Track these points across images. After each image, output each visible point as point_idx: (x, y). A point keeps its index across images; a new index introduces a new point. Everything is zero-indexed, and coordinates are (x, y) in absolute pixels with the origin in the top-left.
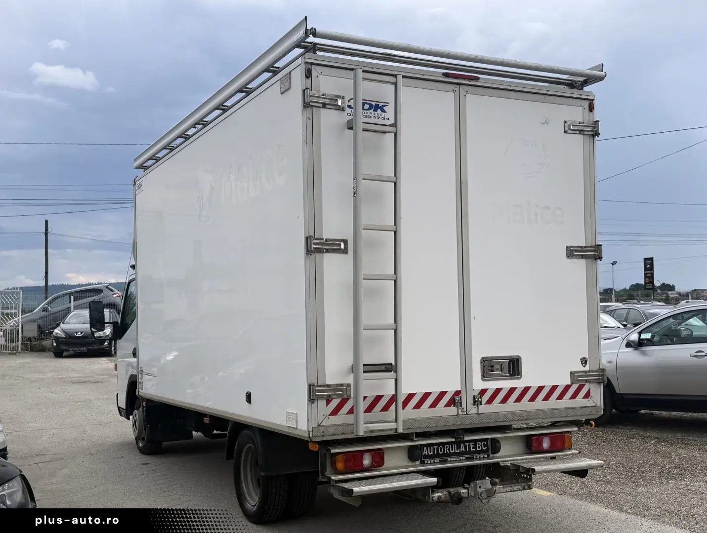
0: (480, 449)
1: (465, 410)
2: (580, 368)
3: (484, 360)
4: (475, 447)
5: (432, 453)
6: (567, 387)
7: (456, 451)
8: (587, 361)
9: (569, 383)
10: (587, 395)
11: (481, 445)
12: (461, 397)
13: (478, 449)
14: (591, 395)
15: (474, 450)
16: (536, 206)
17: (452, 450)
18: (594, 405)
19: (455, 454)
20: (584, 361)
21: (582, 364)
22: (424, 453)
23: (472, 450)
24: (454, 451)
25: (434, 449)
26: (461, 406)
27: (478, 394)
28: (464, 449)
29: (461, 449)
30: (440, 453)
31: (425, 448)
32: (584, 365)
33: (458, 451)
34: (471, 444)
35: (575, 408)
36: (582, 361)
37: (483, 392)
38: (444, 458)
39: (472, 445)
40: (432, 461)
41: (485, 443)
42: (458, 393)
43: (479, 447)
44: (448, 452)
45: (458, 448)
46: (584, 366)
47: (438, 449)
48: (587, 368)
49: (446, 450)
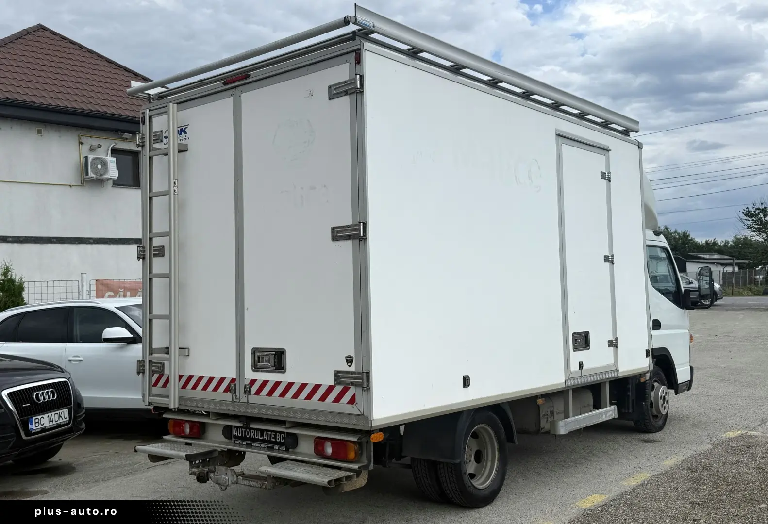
0: (279, 440)
2: (345, 367)
3: (255, 351)
4: (275, 438)
5: (241, 435)
6: (330, 389)
7: (260, 438)
8: (352, 360)
10: (352, 401)
11: (280, 437)
12: (235, 385)
13: (277, 441)
14: (356, 402)
15: (274, 440)
16: (302, 188)
18: (360, 413)
20: (349, 360)
21: (347, 363)
23: (272, 440)
24: (258, 437)
26: (235, 393)
27: (249, 384)
28: (266, 437)
29: (264, 437)
31: (236, 429)
32: (349, 364)
33: (262, 438)
34: (272, 433)
36: (347, 360)
37: (253, 382)
38: (250, 442)
39: (273, 435)
40: (241, 443)
41: (283, 435)
42: (233, 380)
43: (278, 439)
45: (262, 435)
46: (350, 366)
48: (353, 369)
49: (252, 435)
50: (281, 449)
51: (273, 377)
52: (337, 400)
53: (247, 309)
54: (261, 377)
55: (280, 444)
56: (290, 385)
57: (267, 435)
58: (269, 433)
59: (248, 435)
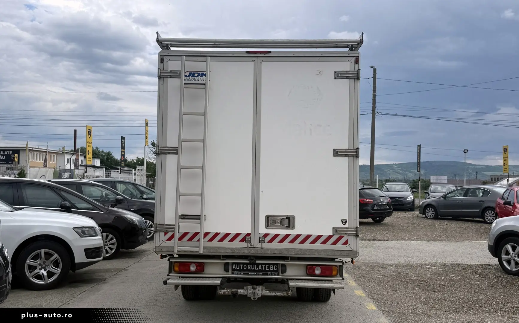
0: (272, 269)
1: (253, 245)
2: (341, 225)
4: (269, 268)
5: (239, 268)
7: (256, 269)
8: (347, 221)
9: (331, 234)
10: (346, 243)
11: (273, 267)
12: (250, 237)
13: (271, 269)
14: (349, 243)
15: (268, 269)
16: (311, 125)
17: (253, 268)
18: (351, 249)
19: (255, 271)
20: (344, 221)
21: (343, 223)
22: (233, 268)
23: (266, 269)
24: (254, 269)
25: (240, 266)
27: (263, 236)
28: (261, 268)
29: (259, 268)
30: (244, 269)
31: (234, 265)
32: (344, 224)
33: (257, 269)
34: (266, 266)
35: (336, 250)
36: (342, 222)
37: (266, 235)
38: (247, 272)
39: (267, 266)
40: (239, 273)
41: (276, 266)
42: (248, 235)
43: (272, 268)
44: (250, 269)
45: (258, 267)
47: (243, 267)
48: (347, 226)
50: (274, 274)
51: (283, 232)
52: (335, 243)
53: (262, 192)
54: (273, 232)
55: (273, 271)
56: (298, 236)
57: (262, 266)
58: (264, 266)
59: (245, 268)
